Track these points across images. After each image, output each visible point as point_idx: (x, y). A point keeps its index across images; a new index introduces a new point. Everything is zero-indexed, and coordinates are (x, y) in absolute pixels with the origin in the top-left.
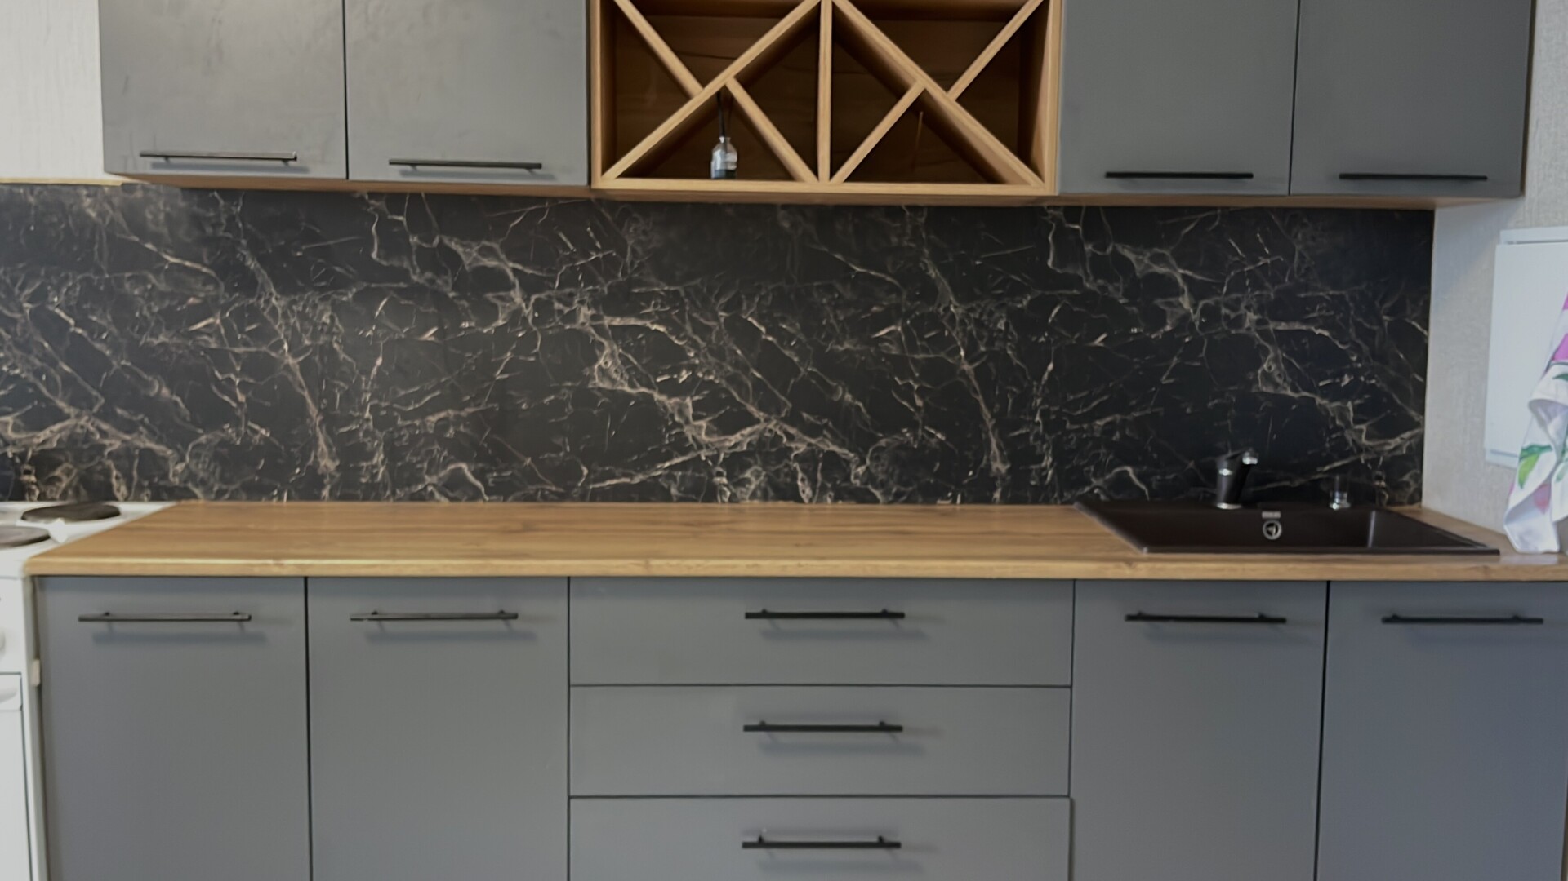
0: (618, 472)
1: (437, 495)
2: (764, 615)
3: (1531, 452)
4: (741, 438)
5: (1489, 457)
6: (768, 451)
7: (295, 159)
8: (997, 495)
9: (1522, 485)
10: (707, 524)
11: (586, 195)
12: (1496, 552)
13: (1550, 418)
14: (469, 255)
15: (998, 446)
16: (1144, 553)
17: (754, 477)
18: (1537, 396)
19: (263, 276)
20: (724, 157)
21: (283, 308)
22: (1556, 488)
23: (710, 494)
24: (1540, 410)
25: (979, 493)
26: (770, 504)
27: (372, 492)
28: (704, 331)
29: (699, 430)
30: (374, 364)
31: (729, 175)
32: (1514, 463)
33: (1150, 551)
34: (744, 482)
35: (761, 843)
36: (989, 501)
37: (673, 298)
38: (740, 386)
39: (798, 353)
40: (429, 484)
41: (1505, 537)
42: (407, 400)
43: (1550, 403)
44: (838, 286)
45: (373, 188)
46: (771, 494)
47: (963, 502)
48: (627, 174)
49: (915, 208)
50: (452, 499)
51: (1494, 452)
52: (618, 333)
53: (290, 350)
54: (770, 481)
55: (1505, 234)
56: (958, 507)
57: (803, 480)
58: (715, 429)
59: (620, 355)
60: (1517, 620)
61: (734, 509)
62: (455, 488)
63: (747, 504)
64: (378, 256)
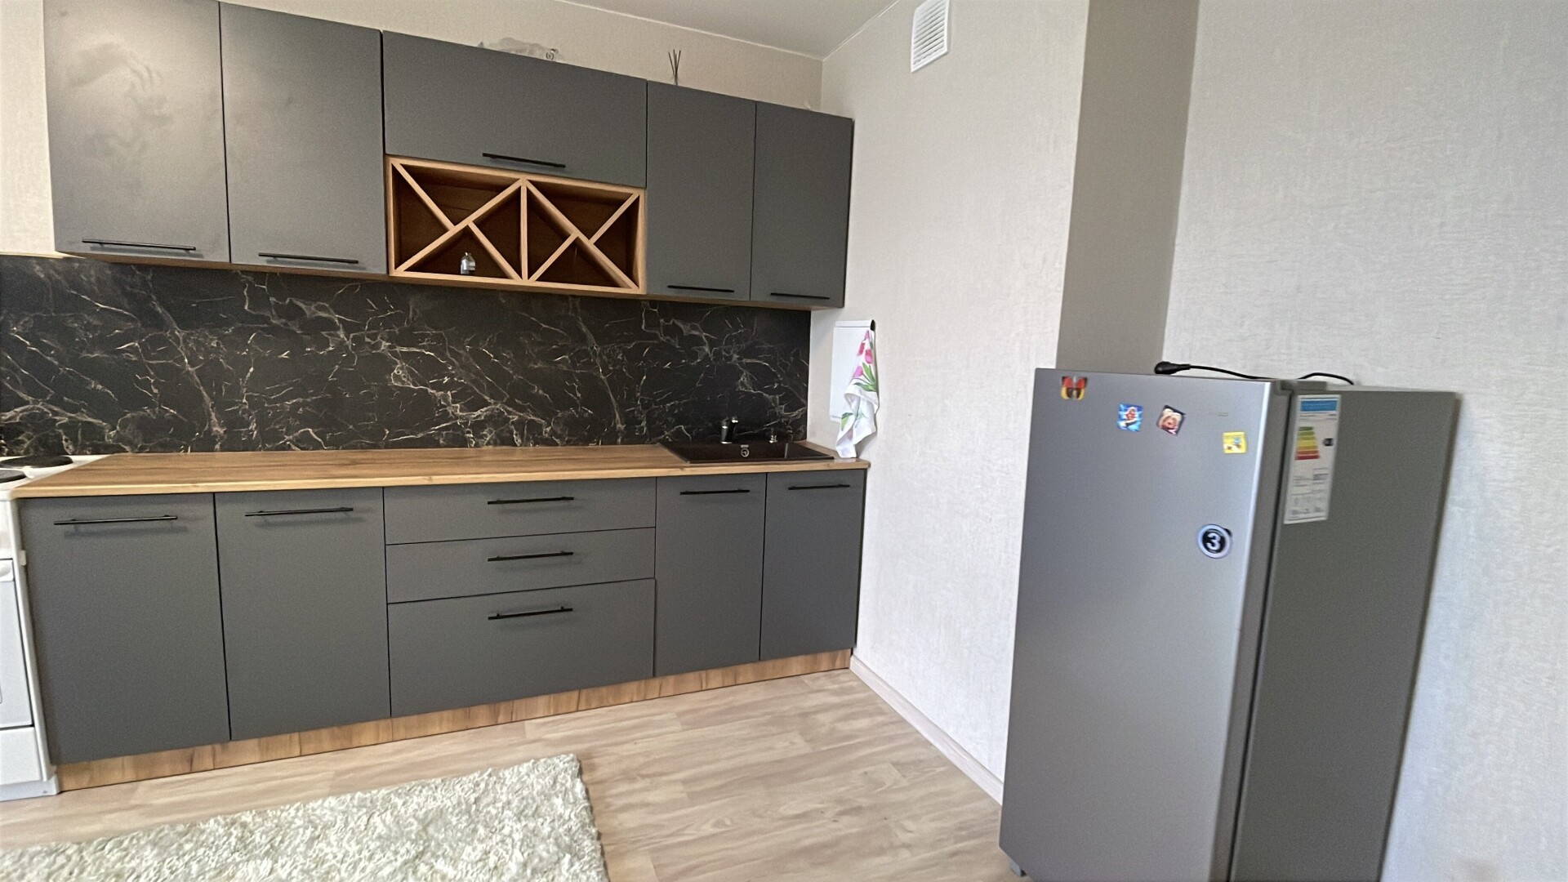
0: (407, 431)
1: (293, 447)
2: (498, 502)
3: (846, 416)
4: (481, 413)
5: (832, 419)
6: (495, 420)
7: (194, 249)
8: (619, 440)
9: (842, 430)
10: (462, 458)
11: (385, 279)
12: (833, 458)
13: (852, 401)
14: (310, 310)
15: (620, 417)
16: (688, 464)
17: (488, 434)
18: (847, 392)
19: (168, 318)
20: (468, 263)
21: (183, 337)
22: (855, 430)
23: (464, 443)
24: (849, 398)
25: (610, 439)
26: (498, 448)
27: (250, 446)
28: (456, 355)
29: (456, 409)
30: (248, 371)
31: (471, 273)
32: (840, 421)
33: (691, 463)
34: (483, 437)
35: (498, 617)
36: (615, 443)
37: (438, 338)
38: (479, 386)
39: (513, 369)
40: (288, 441)
41: (836, 452)
42: (272, 392)
43: (852, 395)
44: (534, 335)
45: (244, 268)
46: (498, 441)
47: (602, 444)
48: (409, 269)
49: (575, 296)
50: (302, 449)
51: (833, 417)
52: (406, 357)
53: (189, 363)
54: (498, 435)
55: (838, 323)
56: (600, 446)
57: (516, 435)
58: (465, 408)
59: (407, 368)
60: (841, 486)
61: (479, 451)
62: (305, 443)
63: (485, 448)
64: (249, 308)
